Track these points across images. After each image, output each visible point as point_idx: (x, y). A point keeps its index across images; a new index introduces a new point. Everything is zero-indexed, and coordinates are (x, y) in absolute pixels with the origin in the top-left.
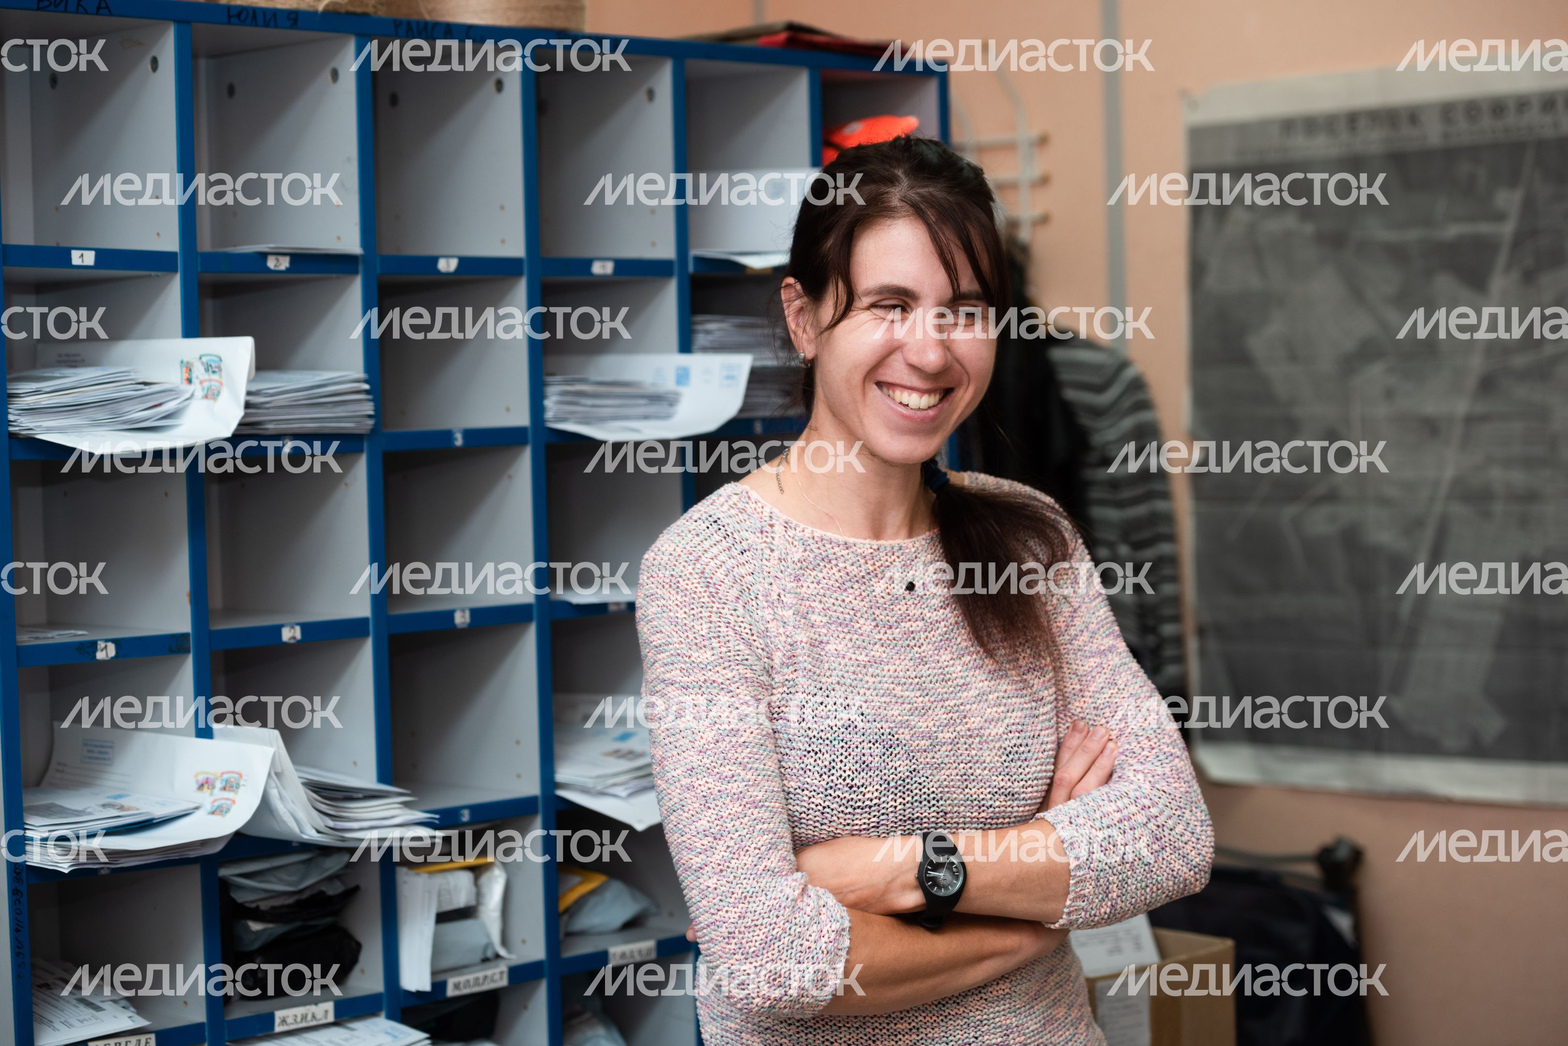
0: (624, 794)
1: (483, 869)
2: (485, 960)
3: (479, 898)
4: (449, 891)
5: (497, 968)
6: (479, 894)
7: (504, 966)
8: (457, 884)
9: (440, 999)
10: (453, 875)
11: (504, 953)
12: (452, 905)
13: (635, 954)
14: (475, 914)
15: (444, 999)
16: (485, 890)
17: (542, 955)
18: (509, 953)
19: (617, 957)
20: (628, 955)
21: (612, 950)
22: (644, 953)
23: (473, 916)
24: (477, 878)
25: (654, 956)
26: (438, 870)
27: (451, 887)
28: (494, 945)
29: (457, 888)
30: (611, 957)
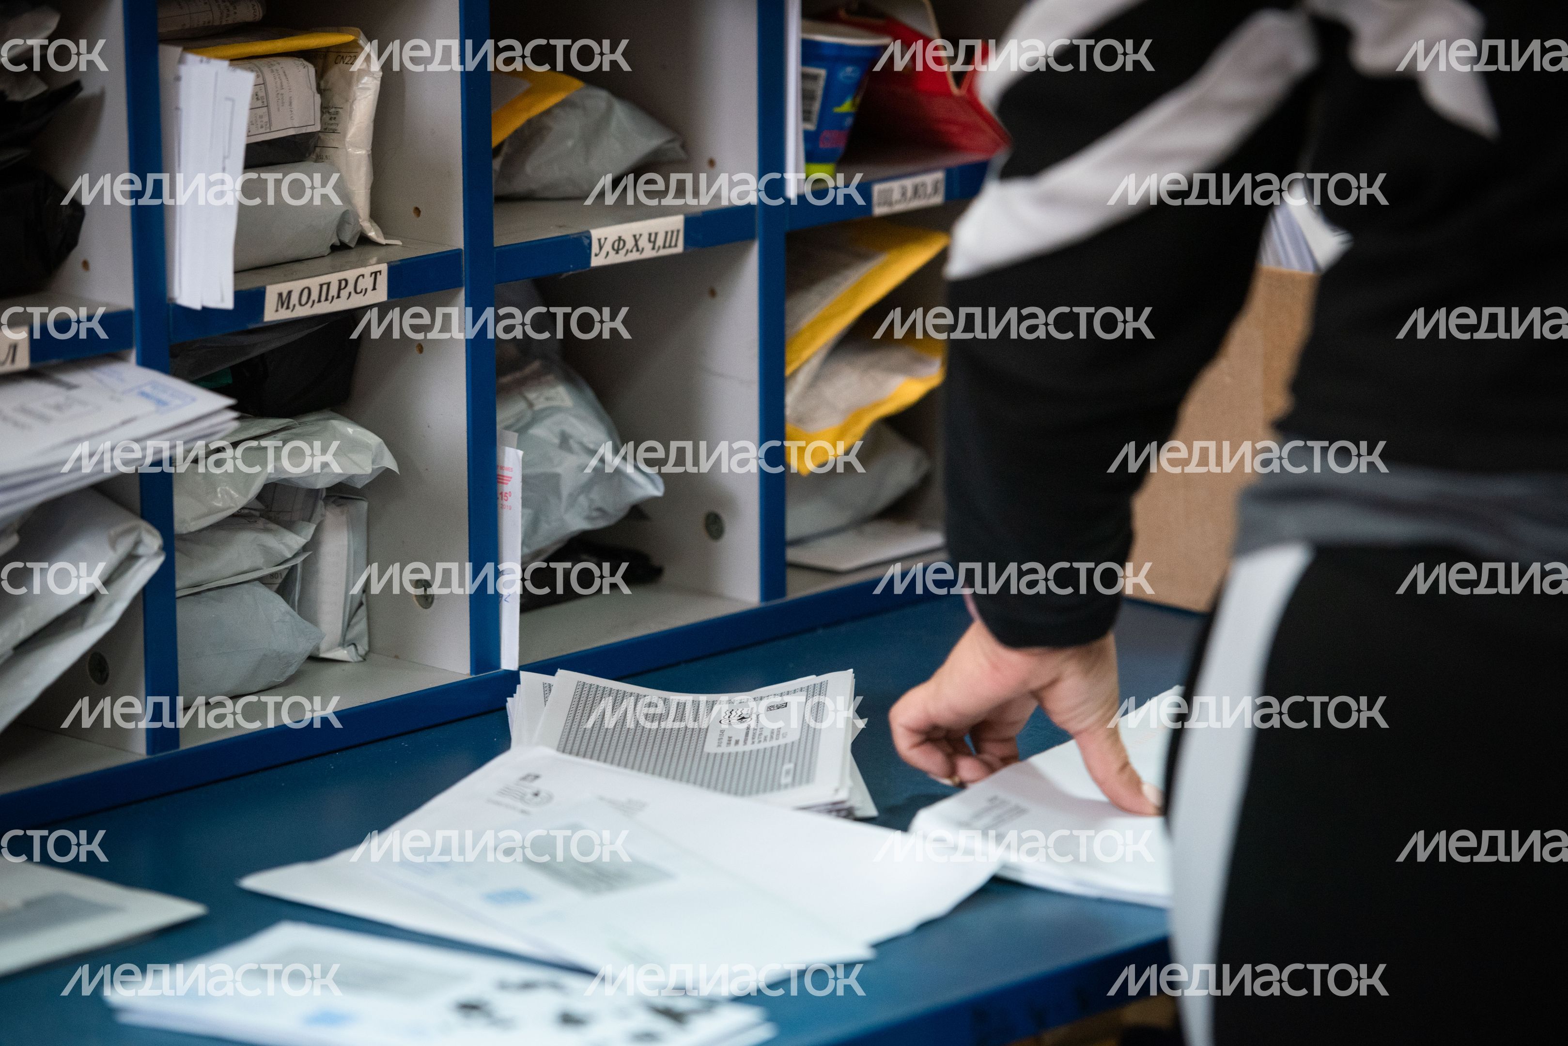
1: (332, 57)
2: (339, 248)
3: (327, 116)
4: (265, 100)
5: (364, 265)
6: (325, 108)
7: (379, 262)
8: (282, 86)
9: (251, 326)
10: (274, 68)
11: (376, 234)
12: (272, 130)
13: (643, 242)
14: (318, 150)
15: (260, 325)
16: (337, 100)
17: (457, 240)
18: (386, 235)
19: (607, 247)
20: (630, 244)
21: (596, 234)
22: (660, 242)
23: (314, 156)
24: (320, 75)
25: (680, 249)
26: (244, 56)
27: (269, 91)
28: (357, 216)
29: (282, 94)
30: (595, 248)
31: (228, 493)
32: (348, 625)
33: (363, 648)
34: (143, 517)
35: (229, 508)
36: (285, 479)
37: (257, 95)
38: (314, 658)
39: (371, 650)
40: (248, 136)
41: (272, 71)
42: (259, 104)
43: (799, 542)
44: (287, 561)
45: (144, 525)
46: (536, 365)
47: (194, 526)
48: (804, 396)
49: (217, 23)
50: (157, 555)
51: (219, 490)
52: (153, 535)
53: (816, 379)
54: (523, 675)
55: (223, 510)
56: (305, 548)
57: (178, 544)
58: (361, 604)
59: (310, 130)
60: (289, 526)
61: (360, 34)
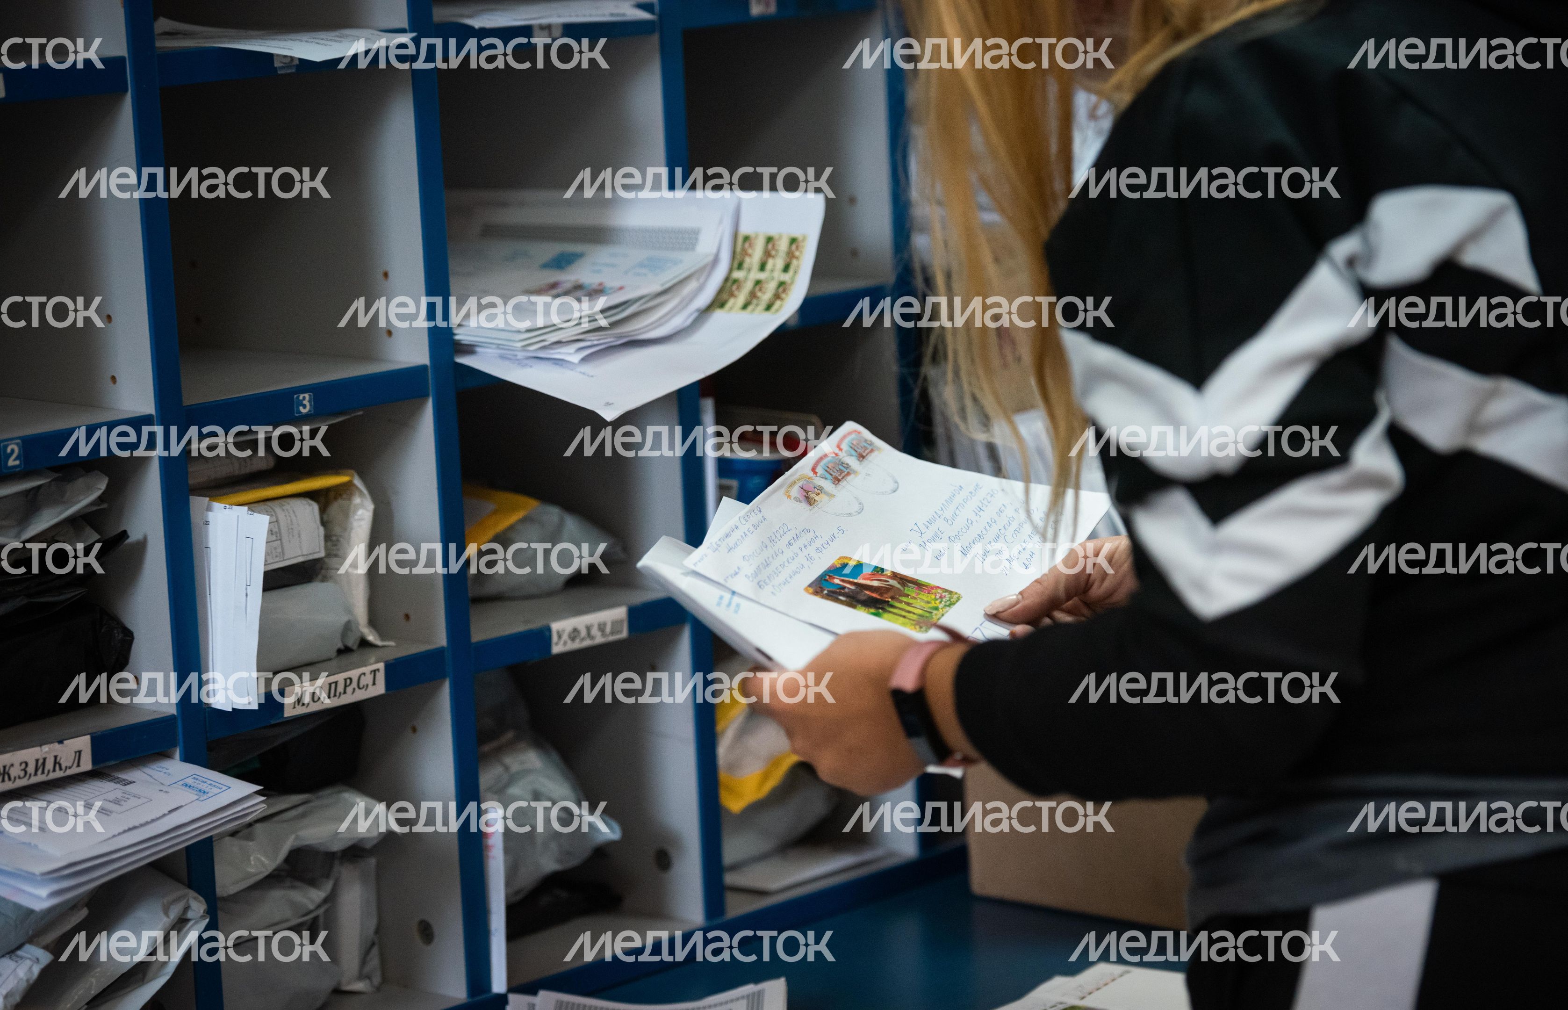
0: (576, 358)
1: (332, 494)
2: (345, 651)
3: (329, 544)
4: (278, 535)
5: (365, 665)
6: (328, 538)
7: (377, 662)
8: (291, 522)
9: (273, 722)
10: (285, 508)
11: (375, 638)
12: (285, 558)
13: (595, 631)
14: (323, 572)
15: (280, 721)
16: (337, 530)
17: (441, 639)
18: (383, 637)
19: (565, 637)
20: (584, 633)
21: (555, 626)
22: (608, 629)
23: (320, 577)
24: (323, 510)
25: (624, 634)
26: (260, 499)
27: (282, 528)
28: (358, 624)
29: (292, 529)
30: (555, 638)
31: (259, 860)
32: (363, 962)
33: (377, 979)
34: (190, 886)
35: (261, 873)
36: (307, 846)
37: (271, 531)
38: (338, 992)
39: (384, 979)
40: (265, 565)
41: (283, 510)
42: (274, 538)
43: (735, 867)
44: (310, 912)
45: (192, 893)
46: (509, 735)
47: (233, 890)
48: (732, 747)
49: (237, 473)
50: (203, 917)
51: (252, 858)
52: (199, 901)
53: (744, 732)
54: (512, 997)
55: (255, 875)
56: (326, 901)
57: (219, 904)
58: (373, 944)
59: (316, 556)
60: (312, 883)
61: (353, 474)
